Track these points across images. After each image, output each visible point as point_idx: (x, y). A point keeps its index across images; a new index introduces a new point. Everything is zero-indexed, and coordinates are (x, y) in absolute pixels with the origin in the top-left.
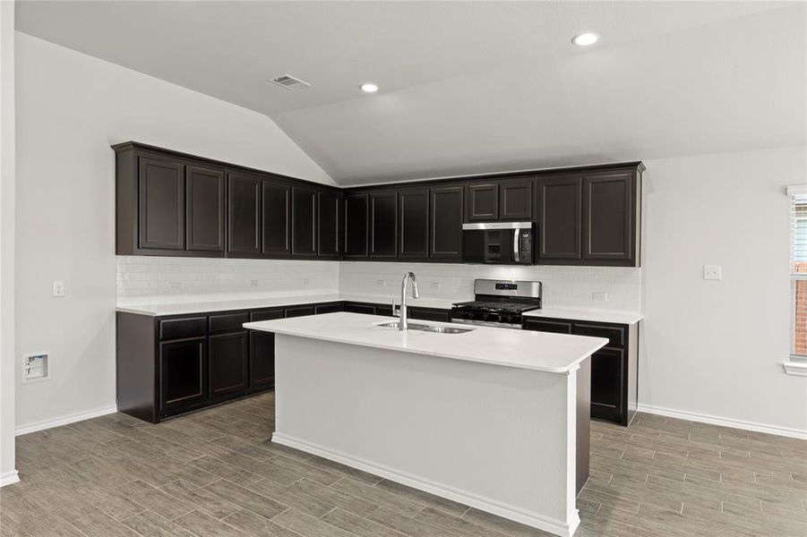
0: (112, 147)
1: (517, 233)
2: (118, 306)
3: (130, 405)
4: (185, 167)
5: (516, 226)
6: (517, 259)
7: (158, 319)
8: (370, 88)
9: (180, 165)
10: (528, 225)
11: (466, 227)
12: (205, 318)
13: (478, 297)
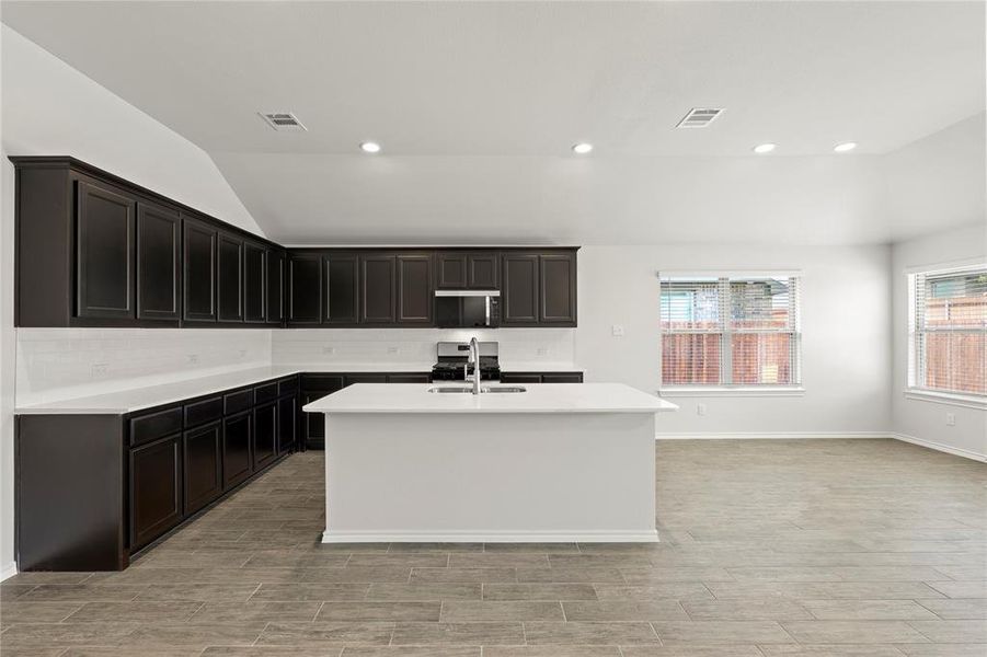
0: (10, 158)
1: (488, 300)
2: (17, 407)
3: (35, 559)
4: (136, 204)
5: (488, 295)
6: (488, 324)
7: (128, 418)
8: (371, 147)
9: (129, 200)
10: (497, 293)
11: (438, 293)
12: (180, 408)
13: (441, 359)
